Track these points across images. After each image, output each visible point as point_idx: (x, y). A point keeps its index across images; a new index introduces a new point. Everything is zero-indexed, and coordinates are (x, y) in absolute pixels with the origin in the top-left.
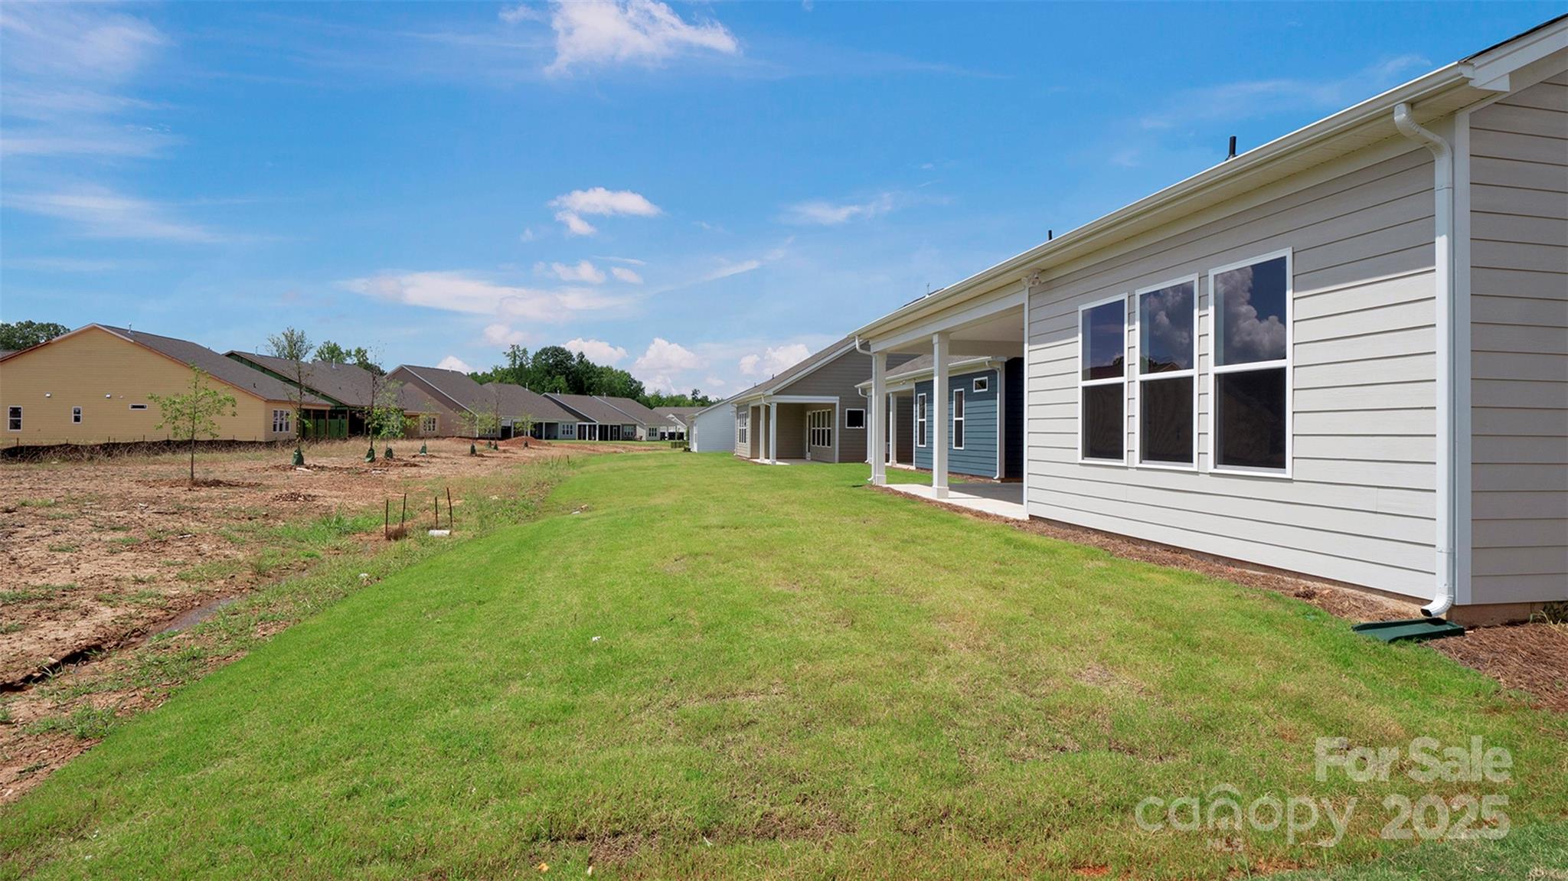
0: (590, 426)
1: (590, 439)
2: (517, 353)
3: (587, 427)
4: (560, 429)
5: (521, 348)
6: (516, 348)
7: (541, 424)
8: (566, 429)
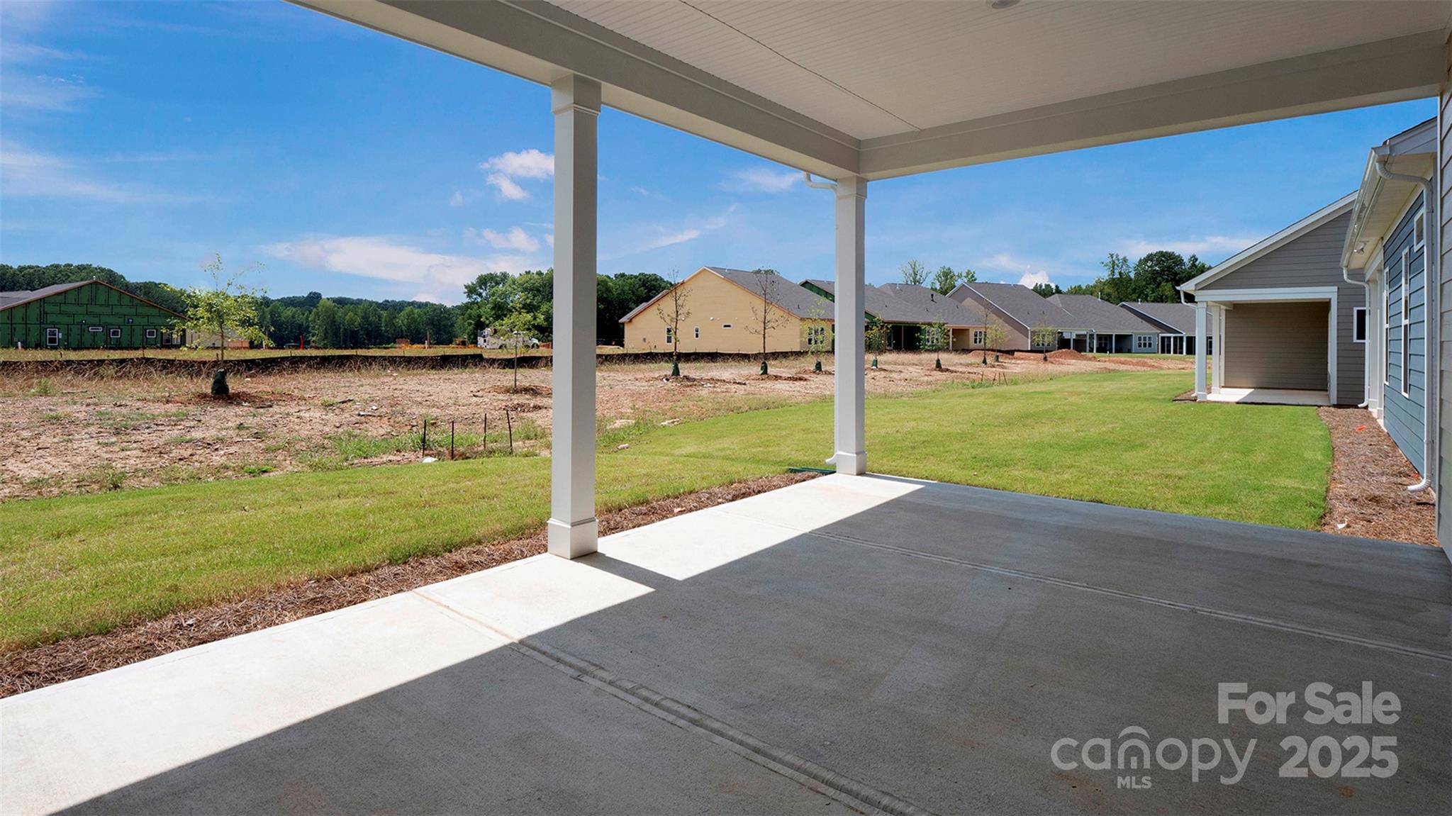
0: (1175, 338)
1: (1175, 352)
2: (1116, 262)
3: (1172, 339)
4: (1135, 342)
5: (1121, 257)
6: (1114, 257)
7: (1111, 336)
8: (1142, 342)
